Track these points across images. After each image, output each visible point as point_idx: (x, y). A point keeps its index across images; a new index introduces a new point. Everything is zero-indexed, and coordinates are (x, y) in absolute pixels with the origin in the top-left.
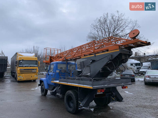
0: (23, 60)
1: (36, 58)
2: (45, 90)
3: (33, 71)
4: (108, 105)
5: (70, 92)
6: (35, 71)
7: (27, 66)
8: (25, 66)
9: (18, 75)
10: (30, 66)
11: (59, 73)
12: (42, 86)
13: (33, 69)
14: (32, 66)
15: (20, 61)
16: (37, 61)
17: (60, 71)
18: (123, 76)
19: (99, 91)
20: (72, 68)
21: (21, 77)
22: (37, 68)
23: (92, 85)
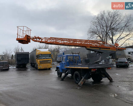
0: (41, 54)
1: (50, 52)
2: (60, 73)
3: (49, 62)
4: (101, 81)
5: (76, 72)
6: (50, 62)
7: (44, 59)
8: (43, 59)
9: (38, 65)
10: (46, 59)
11: (69, 62)
12: (58, 71)
13: (49, 61)
14: (47, 58)
15: (39, 55)
16: (50, 54)
17: (69, 60)
18: (117, 63)
19: (92, 70)
20: (77, 58)
21: (41, 66)
22: (51, 59)
23: (89, 67)
